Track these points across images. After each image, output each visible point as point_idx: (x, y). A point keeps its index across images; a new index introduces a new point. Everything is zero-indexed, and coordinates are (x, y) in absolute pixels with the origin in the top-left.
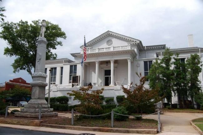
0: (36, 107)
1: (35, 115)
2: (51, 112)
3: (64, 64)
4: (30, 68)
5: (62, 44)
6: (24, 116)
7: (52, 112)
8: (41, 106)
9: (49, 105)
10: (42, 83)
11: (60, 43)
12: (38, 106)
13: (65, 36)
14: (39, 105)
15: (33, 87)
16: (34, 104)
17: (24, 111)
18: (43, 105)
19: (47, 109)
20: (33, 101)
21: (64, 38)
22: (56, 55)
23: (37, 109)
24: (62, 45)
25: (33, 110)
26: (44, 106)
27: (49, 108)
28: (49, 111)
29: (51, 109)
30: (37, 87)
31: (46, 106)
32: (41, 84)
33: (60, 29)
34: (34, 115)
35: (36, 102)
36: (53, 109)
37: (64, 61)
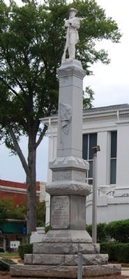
0: (67, 250)
1: (66, 272)
2: (103, 263)
3: (119, 121)
4: (17, 135)
5: (108, 57)
6: (36, 273)
7: (106, 263)
8: (79, 247)
9: (98, 246)
10: (77, 185)
11: (101, 56)
12: (71, 247)
13: (116, 35)
14: (74, 245)
15: (55, 197)
16: (60, 242)
17: (34, 262)
18: (82, 245)
19: (93, 256)
20: (57, 236)
21: (114, 39)
22: (91, 93)
23: (69, 257)
24: (108, 63)
25: (57, 258)
26: (84, 247)
27: (97, 253)
28: (99, 260)
29: (102, 255)
30: (64, 197)
31: (91, 248)
32: (76, 189)
33: (101, 13)
34: (63, 270)
35: (64, 238)
36: (107, 255)
37: (118, 114)
